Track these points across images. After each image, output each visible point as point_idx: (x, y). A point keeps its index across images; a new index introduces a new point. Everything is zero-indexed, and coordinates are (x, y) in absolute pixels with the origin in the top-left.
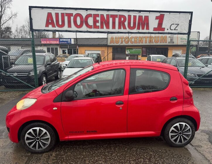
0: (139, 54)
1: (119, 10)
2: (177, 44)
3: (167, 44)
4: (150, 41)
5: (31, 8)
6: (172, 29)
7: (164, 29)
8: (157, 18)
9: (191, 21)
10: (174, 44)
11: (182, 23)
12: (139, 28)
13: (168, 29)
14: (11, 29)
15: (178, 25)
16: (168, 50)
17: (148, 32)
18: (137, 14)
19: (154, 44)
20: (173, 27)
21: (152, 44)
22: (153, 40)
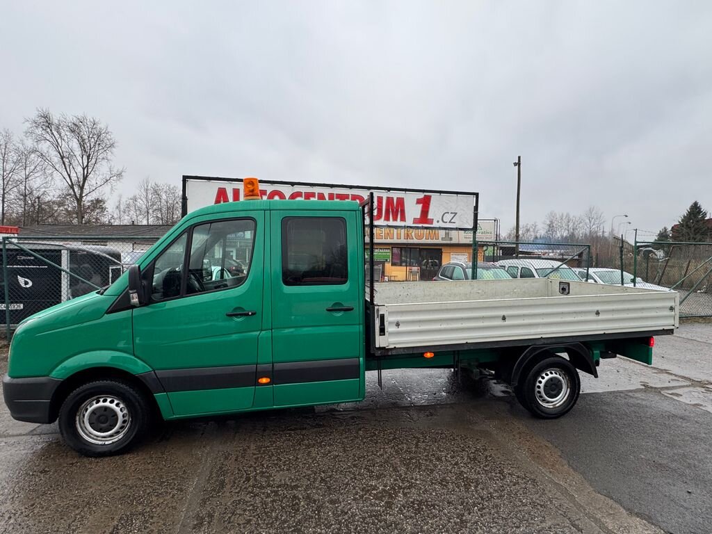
0: (387, 261)
1: (351, 187)
2: (457, 242)
3: (440, 241)
4: (408, 236)
5: (185, 179)
6: (444, 220)
7: (431, 221)
8: (419, 202)
9: (476, 208)
10: (452, 242)
11: (462, 212)
12: (387, 219)
13: (438, 222)
14: (104, 203)
15: (456, 214)
16: (442, 253)
17: (403, 225)
18: (385, 195)
19: (415, 241)
20: (448, 218)
21: (410, 241)
22: (413, 234)
